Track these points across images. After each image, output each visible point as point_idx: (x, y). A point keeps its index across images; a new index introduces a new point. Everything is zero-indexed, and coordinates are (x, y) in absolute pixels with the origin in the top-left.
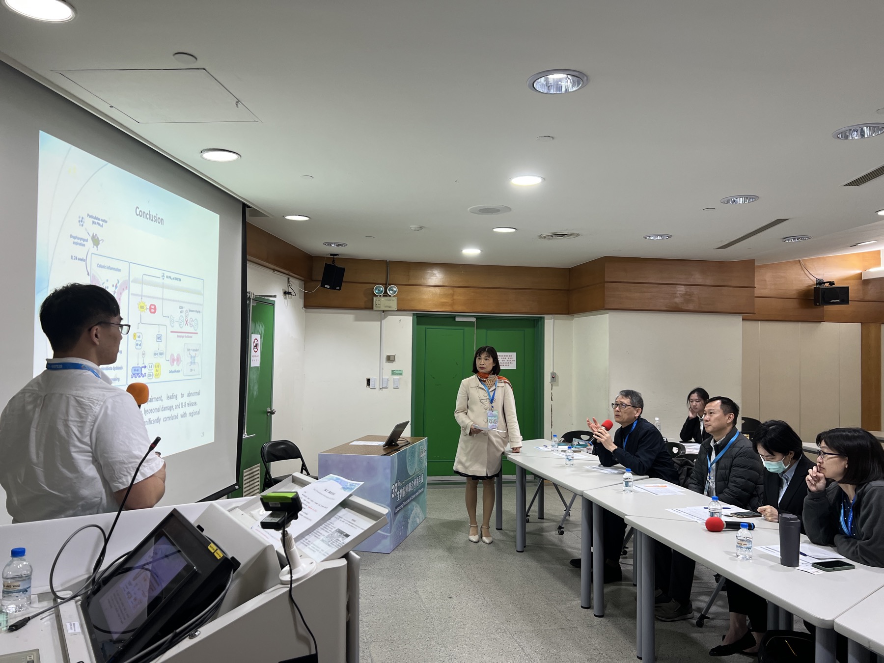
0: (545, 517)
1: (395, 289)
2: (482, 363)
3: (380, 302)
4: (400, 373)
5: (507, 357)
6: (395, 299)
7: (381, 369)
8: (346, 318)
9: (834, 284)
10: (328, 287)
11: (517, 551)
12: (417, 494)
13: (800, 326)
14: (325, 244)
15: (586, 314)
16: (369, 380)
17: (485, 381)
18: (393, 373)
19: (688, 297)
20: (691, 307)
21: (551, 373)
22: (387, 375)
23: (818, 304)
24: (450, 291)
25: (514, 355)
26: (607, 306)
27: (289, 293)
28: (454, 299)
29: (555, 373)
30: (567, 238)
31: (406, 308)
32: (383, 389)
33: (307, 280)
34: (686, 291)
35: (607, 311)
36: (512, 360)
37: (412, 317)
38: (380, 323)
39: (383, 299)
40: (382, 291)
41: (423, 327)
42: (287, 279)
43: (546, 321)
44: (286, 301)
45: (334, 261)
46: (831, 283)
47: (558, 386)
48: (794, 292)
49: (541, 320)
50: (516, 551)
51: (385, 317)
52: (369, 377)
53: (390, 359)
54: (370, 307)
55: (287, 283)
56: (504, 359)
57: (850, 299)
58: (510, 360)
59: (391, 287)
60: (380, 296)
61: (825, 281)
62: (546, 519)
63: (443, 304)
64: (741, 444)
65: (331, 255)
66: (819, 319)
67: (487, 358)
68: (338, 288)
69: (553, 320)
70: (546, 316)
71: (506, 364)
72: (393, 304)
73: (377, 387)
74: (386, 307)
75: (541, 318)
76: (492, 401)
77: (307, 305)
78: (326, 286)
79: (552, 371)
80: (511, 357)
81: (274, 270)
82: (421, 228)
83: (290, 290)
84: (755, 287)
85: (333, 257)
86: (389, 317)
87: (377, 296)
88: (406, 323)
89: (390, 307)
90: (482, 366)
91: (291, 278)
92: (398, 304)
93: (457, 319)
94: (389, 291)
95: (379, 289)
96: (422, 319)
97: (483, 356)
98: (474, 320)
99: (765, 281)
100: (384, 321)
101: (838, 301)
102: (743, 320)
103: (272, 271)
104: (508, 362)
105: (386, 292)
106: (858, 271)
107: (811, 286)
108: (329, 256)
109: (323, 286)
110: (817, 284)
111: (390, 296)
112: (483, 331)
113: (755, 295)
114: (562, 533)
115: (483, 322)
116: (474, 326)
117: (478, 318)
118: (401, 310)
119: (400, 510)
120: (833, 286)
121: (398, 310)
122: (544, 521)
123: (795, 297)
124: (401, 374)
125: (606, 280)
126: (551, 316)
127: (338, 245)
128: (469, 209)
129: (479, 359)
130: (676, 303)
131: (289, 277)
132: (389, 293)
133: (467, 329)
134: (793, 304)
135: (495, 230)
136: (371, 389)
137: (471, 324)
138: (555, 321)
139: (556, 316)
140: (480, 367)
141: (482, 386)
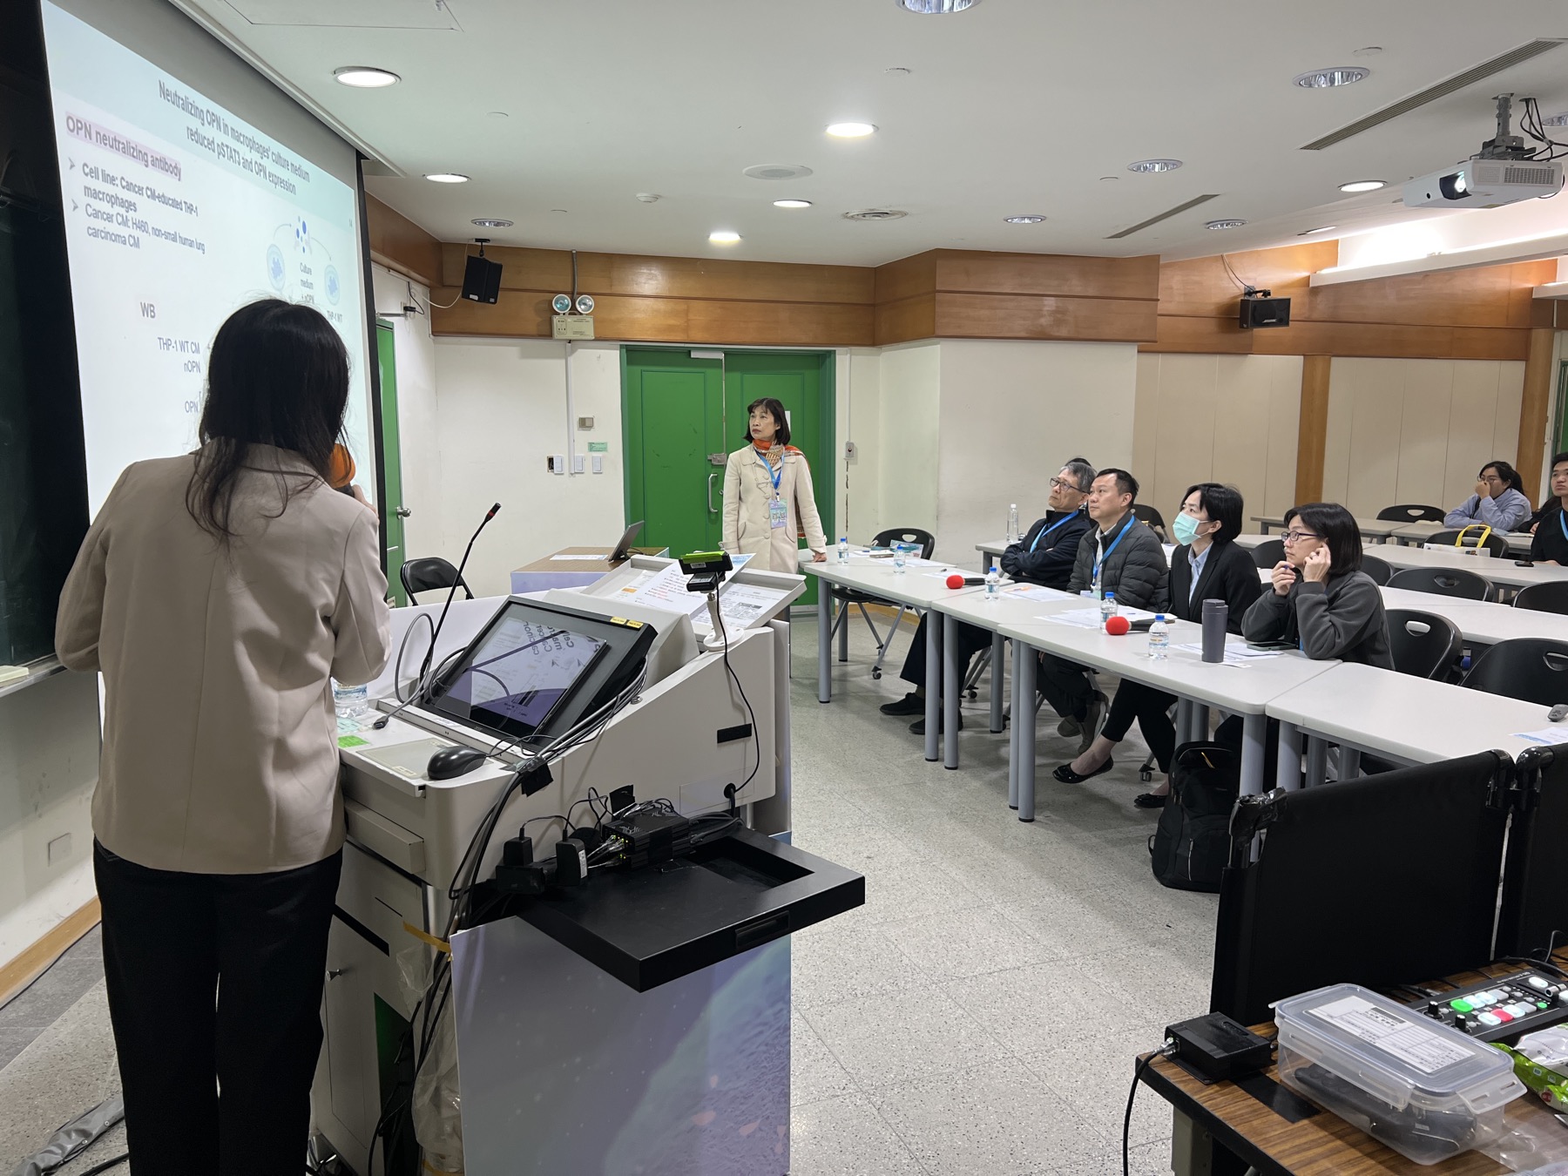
0: (849, 658)
1: (590, 302)
2: (756, 423)
3: (565, 325)
4: (603, 448)
6: (590, 319)
7: (571, 441)
8: (506, 352)
9: (1269, 294)
10: (476, 298)
11: (821, 702)
13: (1218, 359)
14: (474, 222)
15: (902, 345)
16: (551, 461)
17: (765, 454)
18: (591, 447)
19: (1059, 316)
20: (1064, 332)
21: (847, 444)
22: (581, 451)
23: (1245, 326)
24: (682, 306)
26: (938, 332)
27: (412, 309)
28: (687, 320)
29: (853, 444)
30: (887, 218)
31: (610, 335)
32: (577, 475)
33: (436, 287)
34: (1057, 307)
35: (938, 339)
37: (618, 352)
38: (564, 361)
39: (570, 319)
40: (567, 306)
41: (637, 369)
42: (405, 284)
43: (837, 357)
44: (407, 322)
45: (482, 251)
46: (1266, 293)
47: (858, 464)
48: (1213, 307)
49: (830, 356)
50: (818, 702)
51: (573, 352)
52: (550, 455)
53: (584, 424)
54: (549, 335)
55: (406, 289)
57: (1291, 318)
59: (582, 299)
60: (564, 314)
61: (1257, 290)
62: (850, 661)
63: (670, 328)
64: (1137, 533)
65: (477, 240)
66: (1245, 350)
67: (764, 414)
68: (492, 300)
69: (848, 355)
70: (839, 350)
72: (589, 330)
73: (566, 471)
74: (575, 333)
75: (830, 352)
76: (776, 485)
77: (437, 331)
78: (471, 296)
79: (848, 440)
81: (389, 268)
82: (656, 198)
83: (413, 305)
84: (1158, 300)
85: (480, 244)
86: (580, 352)
87: (559, 314)
88: (610, 360)
89: (582, 333)
90: (755, 428)
91: (412, 283)
92: (595, 328)
93: (693, 355)
94: (580, 305)
95: (561, 302)
96: (636, 355)
97: (758, 412)
98: (721, 356)
99: (1171, 288)
100: (571, 359)
101: (1274, 321)
102: (1139, 352)
103: (386, 270)
105: (574, 307)
106: (1305, 274)
107: (1236, 297)
108: (474, 242)
109: (465, 296)
110: (1245, 294)
111: (581, 314)
112: (736, 376)
113: (1159, 312)
114: (879, 676)
115: (737, 360)
116: (722, 368)
117: (727, 353)
118: (600, 339)
120: (1269, 297)
121: (596, 339)
122: (848, 663)
123: (1213, 315)
124: (605, 449)
125: (937, 288)
126: (847, 349)
127: (497, 224)
128: (744, 171)
129: (753, 417)
130: (1041, 326)
131: (408, 280)
132: (579, 309)
133: (710, 372)
134: (1210, 326)
135: (776, 204)
136: (556, 474)
137: (714, 363)
138: (853, 356)
139: (854, 349)
140: (754, 430)
141: (762, 462)
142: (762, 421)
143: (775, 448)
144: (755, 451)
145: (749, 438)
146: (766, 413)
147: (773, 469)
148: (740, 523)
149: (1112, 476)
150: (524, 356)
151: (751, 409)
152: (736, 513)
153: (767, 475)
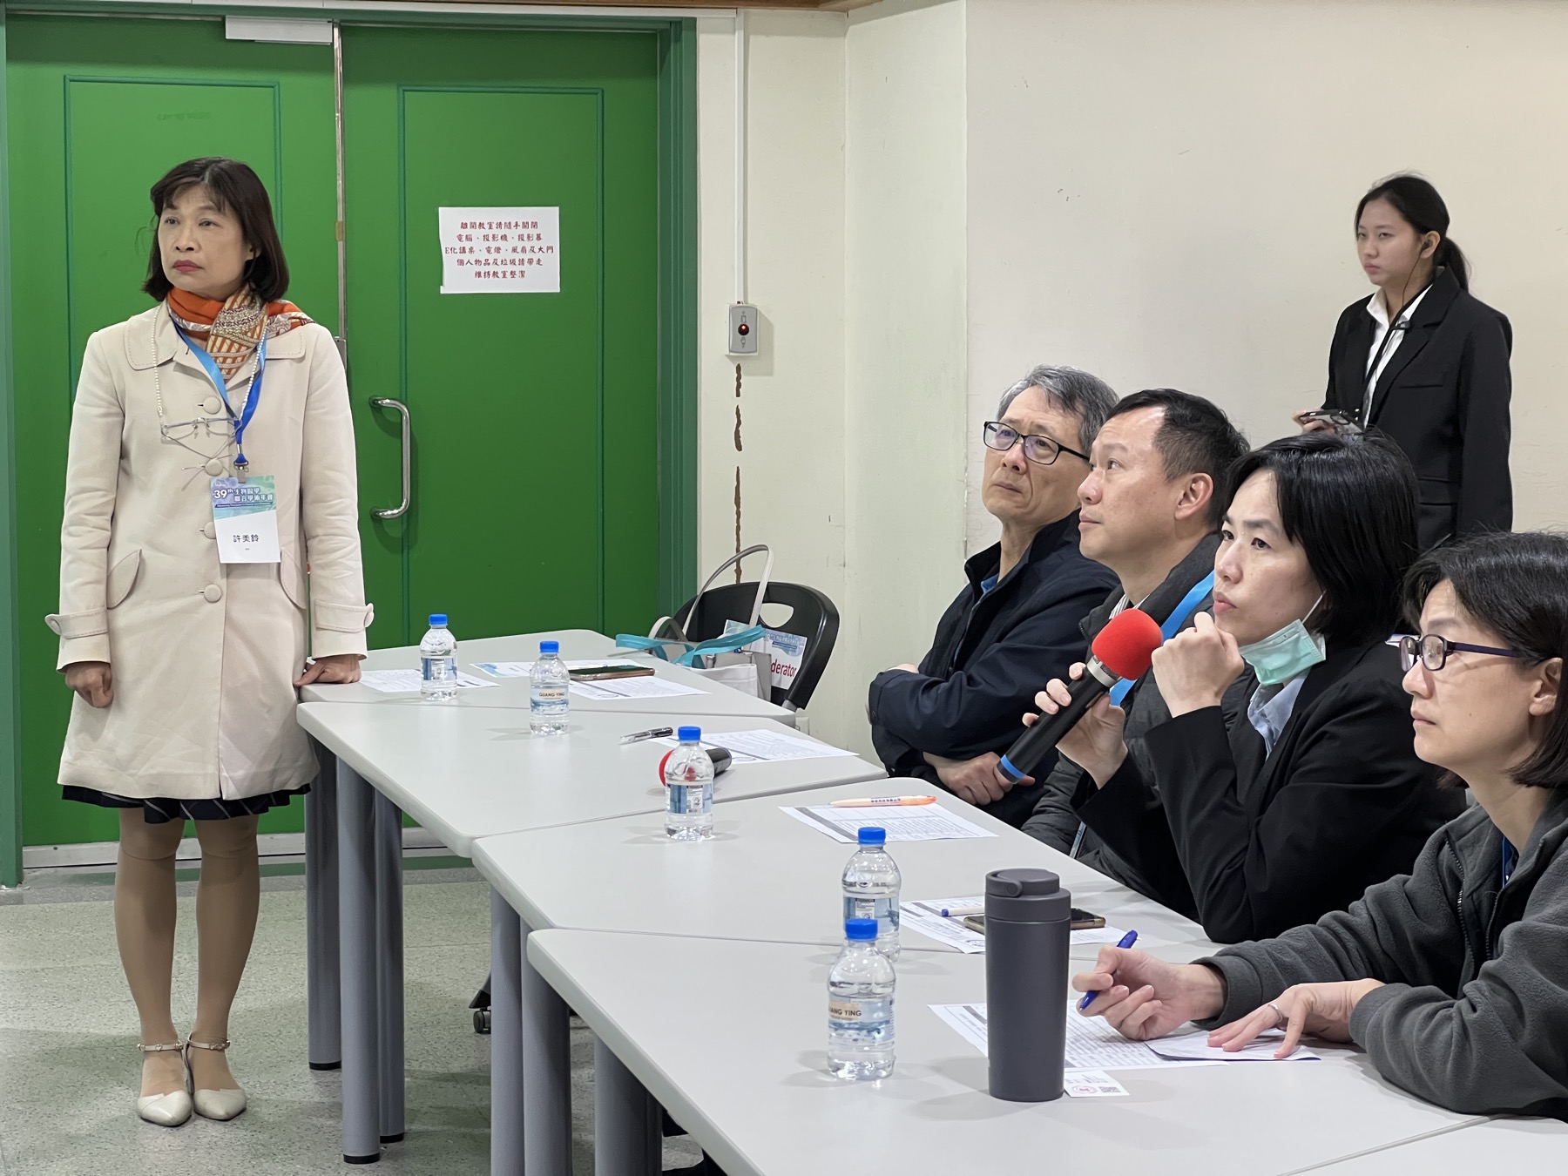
2: (183, 244)
5: (512, 234)
17: (204, 336)
21: (733, 310)
25: (548, 219)
29: (755, 311)
36: (537, 245)
41: (52, 74)
43: (703, 39)
47: (770, 373)
49: (678, 39)
56: (500, 243)
58: (528, 245)
67: (211, 216)
69: (738, 37)
70: (703, 17)
71: (509, 268)
75: (677, 23)
79: (737, 297)
80: (534, 232)
90: (183, 257)
93: (234, 30)
96: (42, 32)
97: (192, 204)
98: (328, 35)
104: (517, 257)
112: (380, 99)
115: (381, 46)
116: (332, 69)
126: (731, 13)
129: (172, 221)
133: (294, 85)
137: (311, 58)
138: (752, 39)
139: (758, 14)
140: (178, 265)
141: (192, 361)
142: (201, 235)
143: (239, 314)
144: (176, 325)
145: (159, 287)
146: (219, 210)
148: (117, 560)
149: (1157, 413)
151: (163, 196)
152: (104, 521)
153: (213, 402)
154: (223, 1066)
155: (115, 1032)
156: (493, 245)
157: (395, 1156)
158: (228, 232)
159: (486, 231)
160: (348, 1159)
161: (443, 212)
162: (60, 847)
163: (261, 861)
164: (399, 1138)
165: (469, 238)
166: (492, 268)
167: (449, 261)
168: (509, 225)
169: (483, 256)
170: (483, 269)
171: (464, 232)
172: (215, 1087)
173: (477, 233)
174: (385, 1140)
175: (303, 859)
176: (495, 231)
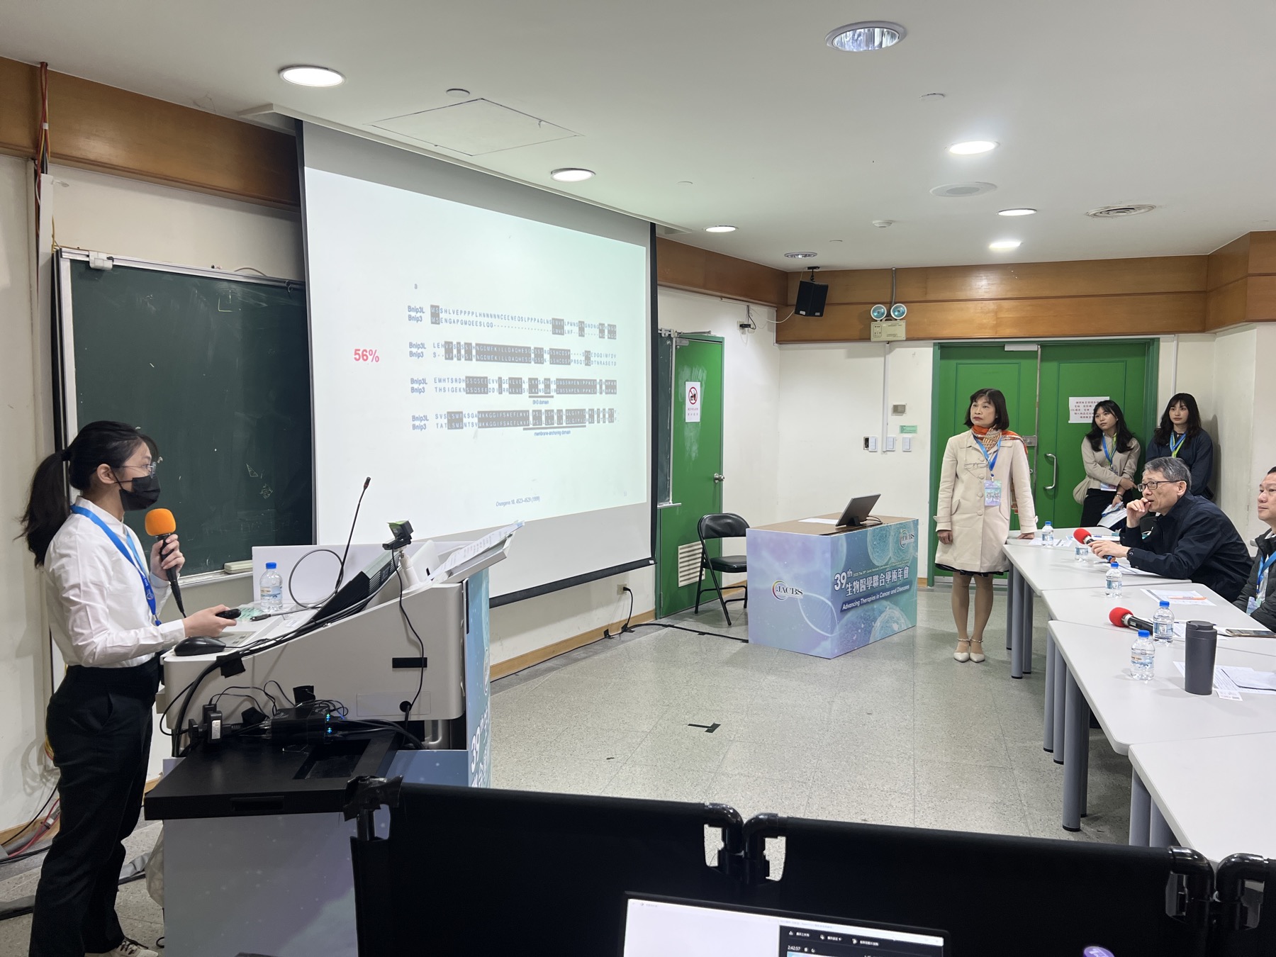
1: (903, 308)
2: (977, 412)
3: (881, 330)
4: (913, 430)
6: (903, 324)
7: (885, 424)
8: (835, 353)
10: (804, 313)
12: (894, 592)
14: (787, 255)
15: (1230, 329)
16: (867, 440)
17: (982, 439)
18: (903, 429)
22: (894, 432)
24: (991, 306)
26: (1254, 316)
27: (749, 326)
28: (998, 318)
30: (1133, 212)
31: (922, 335)
32: (888, 453)
33: (780, 305)
35: (1254, 324)
37: (932, 349)
38: (883, 359)
39: (885, 324)
40: (883, 314)
41: (953, 363)
42: (746, 307)
43: (1161, 344)
44: (743, 336)
45: (812, 276)
49: (1153, 344)
51: (891, 351)
52: (867, 436)
53: (899, 410)
54: (865, 337)
55: (746, 312)
59: (896, 307)
60: (881, 320)
63: (982, 327)
65: (809, 268)
68: (818, 314)
69: (1175, 342)
70: (1162, 337)
72: (900, 330)
73: (879, 449)
74: (889, 335)
75: (1153, 339)
76: (992, 466)
77: (780, 340)
78: (801, 312)
81: (722, 297)
83: (750, 322)
85: (811, 270)
86: (898, 350)
87: (876, 321)
88: (924, 356)
89: (894, 335)
90: (977, 416)
91: (752, 305)
92: (907, 331)
93: (1007, 348)
94: (894, 312)
95: (877, 311)
96: (948, 350)
97: (981, 402)
98: (1037, 348)
100: (889, 357)
103: (720, 299)
105: (889, 315)
108: (806, 270)
109: (797, 312)
111: (896, 320)
112: (1052, 366)
115: (1051, 350)
116: (1037, 358)
117: (1042, 345)
118: (913, 338)
119: (852, 608)
121: (908, 339)
124: (915, 431)
125: (1249, 273)
126: (1171, 336)
127: (806, 256)
128: (931, 191)
131: (748, 304)
132: (893, 316)
133: (1025, 363)
135: (1001, 214)
136: (870, 452)
137: (1032, 355)
138: (1180, 343)
139: (1182, 336)
140: (975, 418)
141: (977, 446)
142: (983, 410)
143: (992, 433)
144: (974, 436)
145: (969, 424)
146: (990, 403)
147: (989, 453)
148: (954, 501)
150: (851, 355)
151: (973, 399)
152: (951, 490)
153: (982, 458)
154: (980, 647)
155: (951, 631)
156: (1087, 408)
157: (1027, 678)
158: (991, 409)
159: (1084, 404)
160: (1013, 677)
161: (1071, 399)
162: (946, 577)
163: (994, 586)
164: (1030, 673)
165: (1079, 406)
166: (1086, 415)
167: (1072, 413)
168: (1092, 402)
169: (1083, 412)
170: (1083, 416)
171: (1077, 405)
172: (976, 653)
173: (1082, 405)
174: (1024, 673)
175: (1007, 587)
176: (1087, 404)
